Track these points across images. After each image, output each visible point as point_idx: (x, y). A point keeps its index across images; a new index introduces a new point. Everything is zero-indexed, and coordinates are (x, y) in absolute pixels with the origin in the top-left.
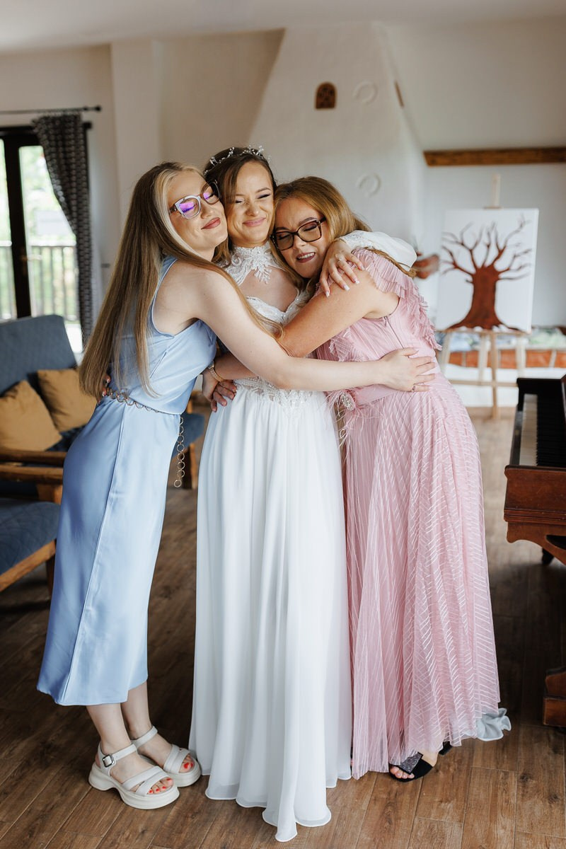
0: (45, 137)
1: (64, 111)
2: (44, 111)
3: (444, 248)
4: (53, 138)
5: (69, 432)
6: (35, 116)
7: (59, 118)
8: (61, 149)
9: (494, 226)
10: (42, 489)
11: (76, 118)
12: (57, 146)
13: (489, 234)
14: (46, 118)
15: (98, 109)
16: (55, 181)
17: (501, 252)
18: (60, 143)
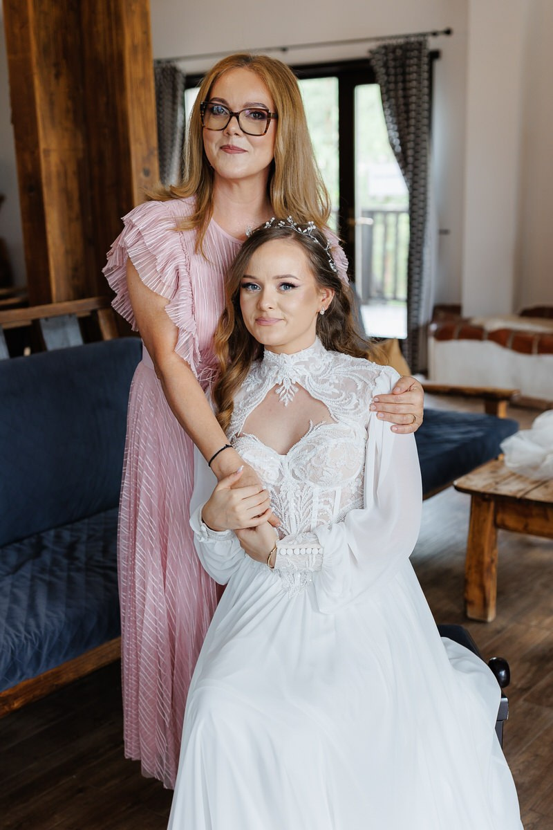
0: (383, 70)
1: (407, 36)
2: (384, 39)
4: (392, 71)
6: (373, 45)
7: (400, 47)
8: (400, 85)
11: (421, 45)
12: (396, 83)
14: (385, 47)
15: (448, 32)
16: (392, 126)
18: (400, 78)
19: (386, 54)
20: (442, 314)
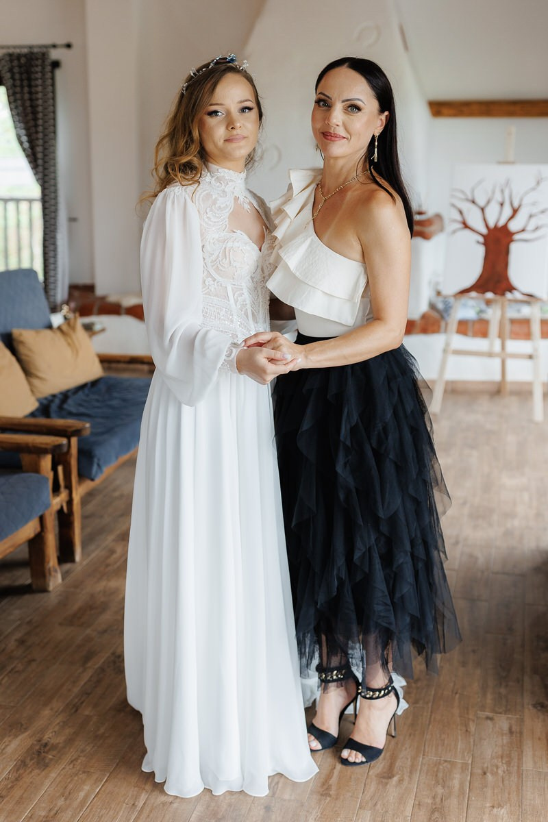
0: (8, 75)
1: (31, 47)
2: (8, 47)
3: (453, 205)
4: (17, 76)
5: (46, 399)
7: (25, 55)
8: (26, 89)
9: (508, 183)
10: (26, 459)
11: (44, 56)
12: (22, 86)
13: (502, 191)
14: (10, 55)
15: (69, 46)
16: (19, 125)
17: (515, 211)
18: (25, 83)
19: (11, 61)
20: (76, 294)
